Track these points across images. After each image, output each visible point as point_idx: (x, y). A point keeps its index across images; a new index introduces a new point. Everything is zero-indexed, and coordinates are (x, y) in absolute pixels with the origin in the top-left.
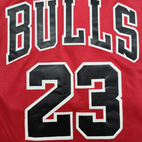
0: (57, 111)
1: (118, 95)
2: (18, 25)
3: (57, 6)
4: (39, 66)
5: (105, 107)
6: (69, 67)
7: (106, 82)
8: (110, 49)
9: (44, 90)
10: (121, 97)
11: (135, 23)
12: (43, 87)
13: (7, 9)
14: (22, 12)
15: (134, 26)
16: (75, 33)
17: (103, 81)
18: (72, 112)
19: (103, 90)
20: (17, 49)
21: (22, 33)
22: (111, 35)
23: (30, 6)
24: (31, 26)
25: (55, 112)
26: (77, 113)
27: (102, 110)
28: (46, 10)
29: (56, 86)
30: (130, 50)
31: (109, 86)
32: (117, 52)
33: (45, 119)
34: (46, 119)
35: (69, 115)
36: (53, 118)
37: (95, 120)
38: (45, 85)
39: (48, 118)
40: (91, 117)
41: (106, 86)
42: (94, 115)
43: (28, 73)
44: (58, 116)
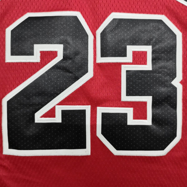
0: (61, 103)
1: (176, 77)
4: (30, 18)
5: (151, 97)
6: (86, 21)
7: (153, 52)
9: (37, 63)
10: (180, 81)
12: (36, 58)
17: (148, 49)
18: (90, 106)
19: (148, 67)
25: (59, 104)
26: (98, 108)
27: (145, 104)
29: (60, 57)
31: (159, 59)
33: (39, 118)
34: (42, 117)
35: (84, 112)
36: (54, 116)
37: (131, 121)
38: (39, 54)
39: (45, 116)
40: (125, 116)
41: (154, 59)
42: (129, 111)
43: (8, 31)
44: (64, 113)
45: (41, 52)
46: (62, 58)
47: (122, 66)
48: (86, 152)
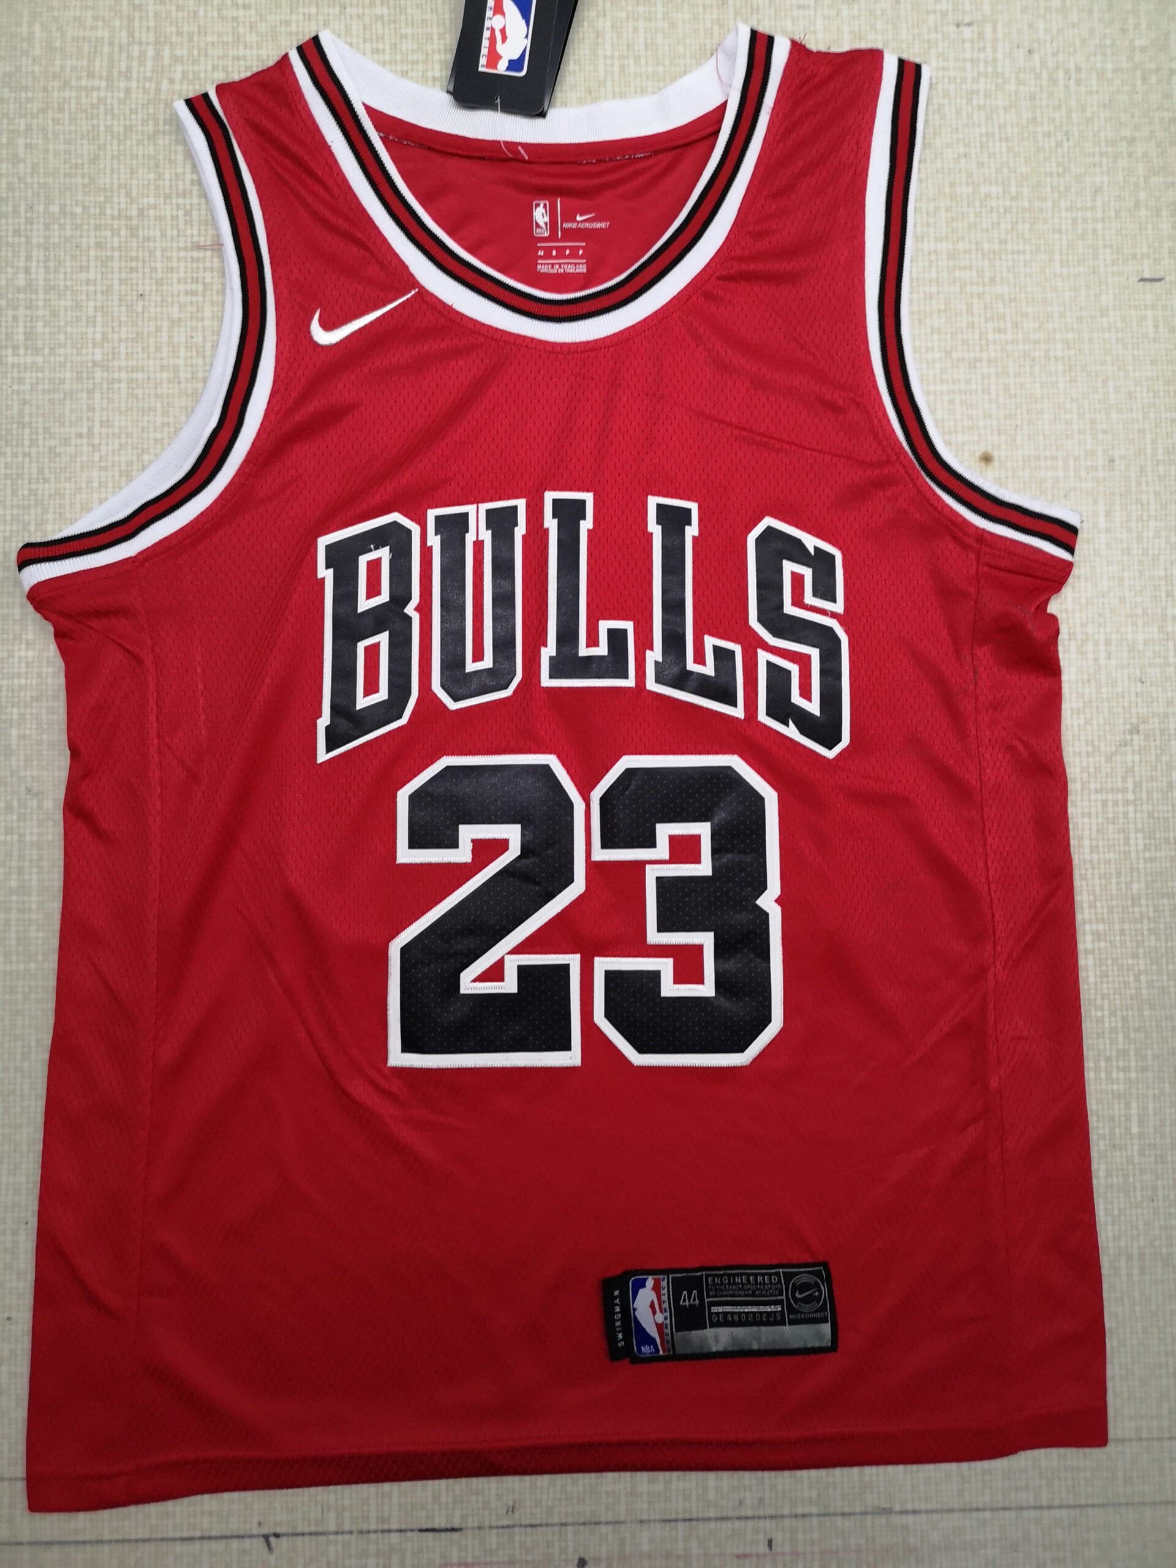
0: (516, 950)
1: (765, 888)
2: (364, 604)
3: (520, 531)
4: (448, 769)
5: (711, 935)
6: (568, 772)
7: (714, 835)
8: (734, 704)
9: (466, 864)
10: (776, 897)
11: (834, 600)
12: (462, 854)
13: (324, 542)
14: (384, 554)
15: (832, 612)
16: (593, 641)
17: (703, 830)
18: (578, 956)
19: (704, 868)
20: (363, 702)
21: (383, 639)
22: (737, 649)
23: (415, 529)
24: (416, 609)
25: (511, 952)
26: (597, 960)
27: (699, 949)
28: (478, 545)
29: (514, 851)
30: (813, 707)
31: (727, 851)
32: (763, 717)
33: (469, 983)
34: (474, 981)
35: (566, 968)
36: (502, 979)
37: (669, 989)
38: (470, 846)
39: (481, 978)
40: (655, 976)
41: (715, 852)
42: (665, 966)
43: (403, 797)
44: (523, 971)
45: (473, 841)
46: (518, 853)
47: (648, 867)
48: (571, 1058)
